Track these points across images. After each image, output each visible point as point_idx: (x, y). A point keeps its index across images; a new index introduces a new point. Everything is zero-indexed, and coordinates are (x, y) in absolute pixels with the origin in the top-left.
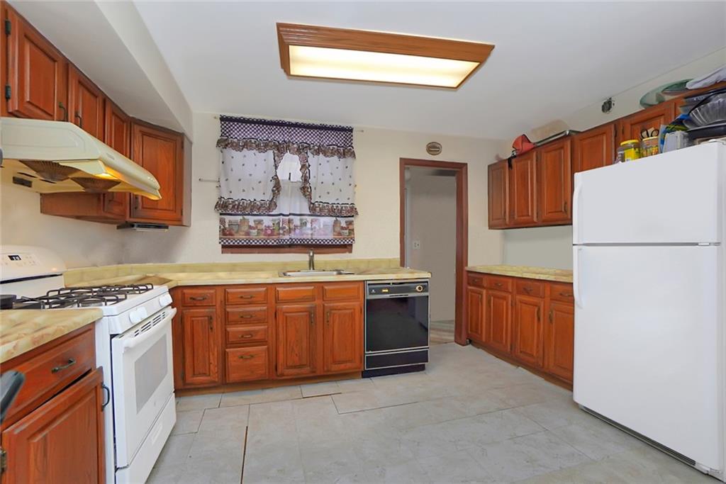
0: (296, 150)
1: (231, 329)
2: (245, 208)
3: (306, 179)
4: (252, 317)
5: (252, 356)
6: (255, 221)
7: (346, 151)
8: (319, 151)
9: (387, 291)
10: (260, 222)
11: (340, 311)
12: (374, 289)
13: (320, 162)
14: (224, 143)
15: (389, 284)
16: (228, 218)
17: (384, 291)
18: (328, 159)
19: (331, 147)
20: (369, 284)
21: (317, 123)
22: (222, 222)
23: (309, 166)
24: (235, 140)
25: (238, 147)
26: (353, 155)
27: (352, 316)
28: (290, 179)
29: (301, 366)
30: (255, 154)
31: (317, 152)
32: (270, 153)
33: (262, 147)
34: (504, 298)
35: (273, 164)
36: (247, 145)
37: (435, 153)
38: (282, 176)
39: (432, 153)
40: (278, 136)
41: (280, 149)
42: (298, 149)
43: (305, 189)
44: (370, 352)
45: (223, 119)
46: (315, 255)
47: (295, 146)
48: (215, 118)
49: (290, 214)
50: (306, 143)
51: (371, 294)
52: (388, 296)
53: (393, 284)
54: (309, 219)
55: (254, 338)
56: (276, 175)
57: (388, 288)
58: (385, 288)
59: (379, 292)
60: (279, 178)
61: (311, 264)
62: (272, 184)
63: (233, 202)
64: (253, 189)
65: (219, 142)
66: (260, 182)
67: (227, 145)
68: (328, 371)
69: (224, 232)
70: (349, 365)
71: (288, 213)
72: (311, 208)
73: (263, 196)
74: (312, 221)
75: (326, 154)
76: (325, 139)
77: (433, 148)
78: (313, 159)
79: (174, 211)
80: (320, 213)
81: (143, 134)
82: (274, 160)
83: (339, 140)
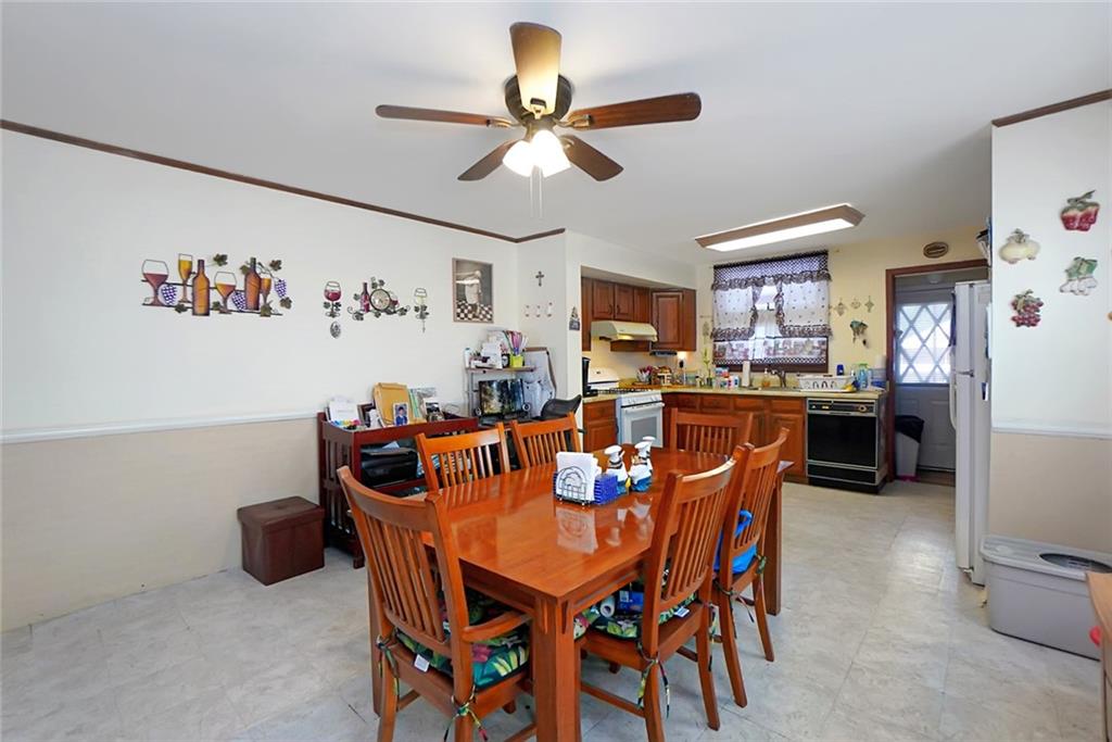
0: (772, 282)
2: (729, 335)
3: (780, 308)
7: (822, 275)
8: (792, 278)
9: (827, 408)
10: (742, 345)
11: (785, 421)
12: (815, 405)
13: (792, 290)
14: (715, 287)
15: (831, 402)
16: (718, 344)
17: (824, 407)
18: (801, 285)
19: (804, 274)
20: (809, 401)
21: (792, 254)
22: (715, 346)
23: (783, 294)
24: (724, 283)
25: (725, 288)
26: (828, 277)
27: (794, 426)
28: (768, 308)
30: (737, 291)
31: (791, 281)
32: (750, 288)
33: (744, 284)
35: (752, 297)
36: (732, 285)
37: (938, 255)
38: (760, 306)
39: (934, 255)
40: (756, 272)
41: (758, 283)
42: (775, 281)
43: (779, 313)
44: (811, 461)
45: (716, 268)
46: (787, 374)
47: (772, 278)
48: (710, 268)
50: (781, 274)
51: (810, 409)
52: (828, 413)
54: (782, 340)
56: (754, 306)
57: (829, 406)
59: (820, 408)
60: (757, 309)
61: (783, 380)
62: (750, 315)
63: (722, 331)
64: (736, 320)
65: (713, 286)
66: (742, 313)
67: (717, 288)
69: (715, 355)
71: (763, 337)
72: (781, 332)
73: (744, 325)
74: (784, 343)
75: (798, 281)
76: (799, 267)
77: (934, 249)
78: (786, 288)
79: (678, 343)
80: (791, 335)
81: (658, 297)
82: (754, 293)
83: (815, 265)
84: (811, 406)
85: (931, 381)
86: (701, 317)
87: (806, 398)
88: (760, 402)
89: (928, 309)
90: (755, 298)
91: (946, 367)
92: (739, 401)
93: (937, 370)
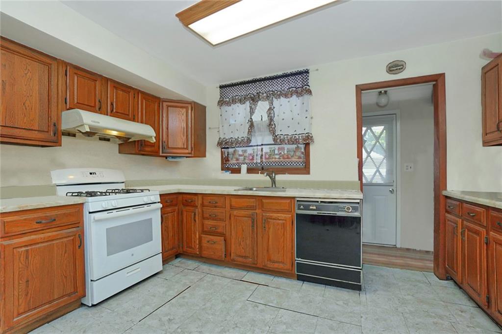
0: (265, 98)
1: (207, 222)
2: (232, 143)
3: (271, 120)
4: (216, 216)
5: (214, 243)
6: (242, 151)
7: (304, 91)
8: (281, 95)
9: (315, 208)
10: (245, 151)
11: (275, 221)
12: (302, 205)
13: (281, 104)
14: (221, 103)
15: (318, 202)
17: (311, 207)
18: (288, 99)
19: (291, 90)
20: (298, 201)
21: (280, 73)
22: (222, 152)
23: (274, 108)
24: (228, 100)
25: (229, 104)
26: (309, 92)
27: (284, 225)
28: (262, 119)
29: (245, 257)
30: (238, 106)
31: (279, 96)
32: (248, 103)
33: (243, 100)
34: (477, 233)
35: (249, 111)
36: (234, 101)
37: (397, 71)
38: (256, 118)
39: (393, 72)
40: (253, 90)
41: (254, 99)
42: (267, 97)
43: (271, 125)
44: (300, 259)
45: (221, 87)
46: (276, 176)
47: (265, 95)
48: (217, 87)
49: (262, 145)
50: (272, 91)
51: (299, 209)
52: (315, 213)
53: (322, 202)
54: (276, 147)
55: (217, 230)
56: (251, 118)
57: (316, 206)
58: (313, 206)
59: (307, 208)
60: (253, 121)
62: (248, 126)
63: (226, 140)
64: (237, 130)
65: (219, 102)
66: (242, 125)
67: (222, 104)
68: (265, 266)
69: (225, 160)
70: (281, 265)
71: (260, 144)
72: (274, 140)
73: (242, 134)
74: (279, 149)
75: (286, 96)
76: (285, 85)
77: (395, 67)
78: (276, 102)
79: (187, 148)
80: (282, 142)
81: (168, 106)
82: (251, 107)
83: (298, 82)
84: (299, 206)
85: (374, 182)
86: (210, 128)
87: (294, 198)
88: (252, 202)
89: (371, 131)
90: (252, 112)
91: (383, 171)
92: (234, 200)
93: (378, 174)
